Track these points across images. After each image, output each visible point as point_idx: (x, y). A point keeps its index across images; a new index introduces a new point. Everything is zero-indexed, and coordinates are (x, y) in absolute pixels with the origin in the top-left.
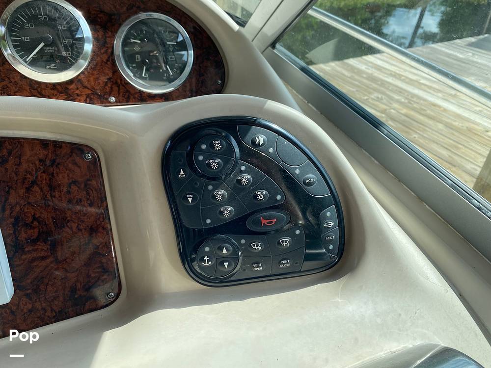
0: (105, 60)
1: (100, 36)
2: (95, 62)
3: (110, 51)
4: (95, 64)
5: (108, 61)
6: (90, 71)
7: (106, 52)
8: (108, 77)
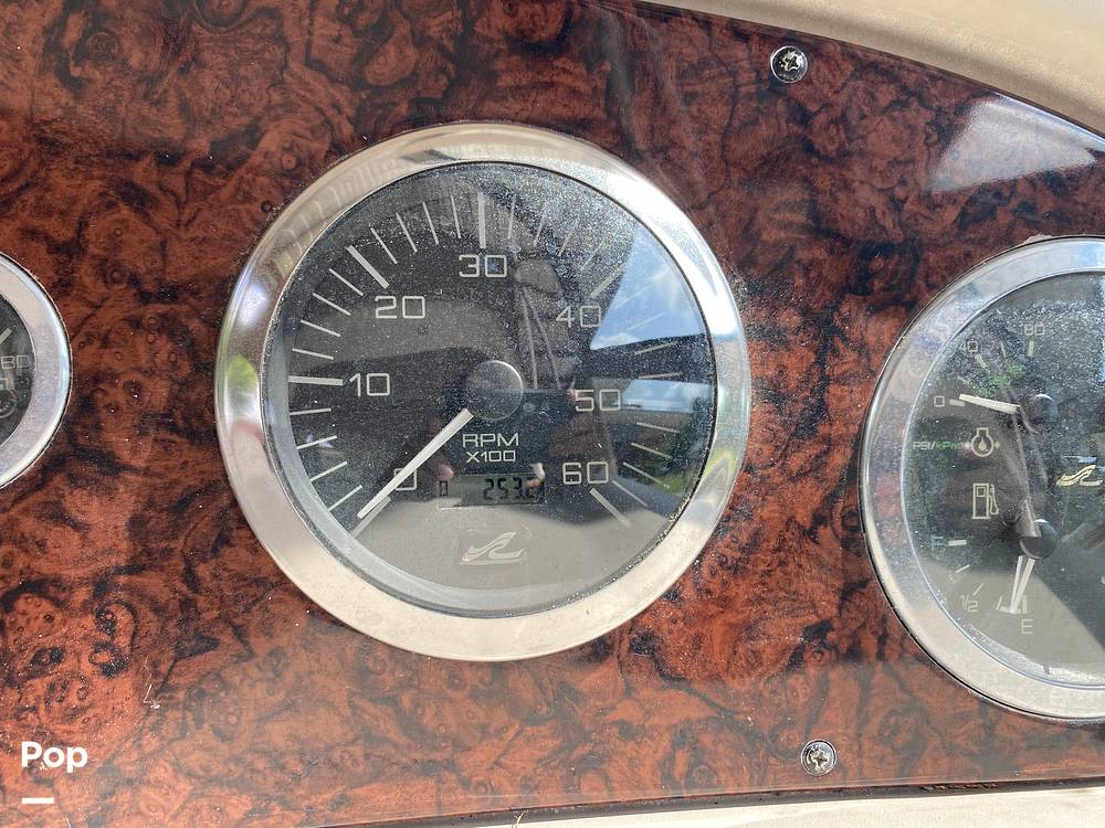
0: (804, 517)
1: (794, 376)
2: (744, 530)
3: (839, 459)
4: (744, 538)
5: (819, 519)
6: (715, 586)
7: (815, 467)
8: (813, 619)
